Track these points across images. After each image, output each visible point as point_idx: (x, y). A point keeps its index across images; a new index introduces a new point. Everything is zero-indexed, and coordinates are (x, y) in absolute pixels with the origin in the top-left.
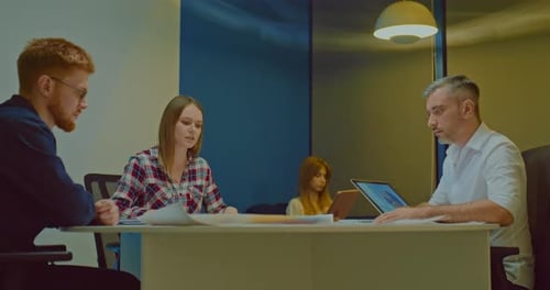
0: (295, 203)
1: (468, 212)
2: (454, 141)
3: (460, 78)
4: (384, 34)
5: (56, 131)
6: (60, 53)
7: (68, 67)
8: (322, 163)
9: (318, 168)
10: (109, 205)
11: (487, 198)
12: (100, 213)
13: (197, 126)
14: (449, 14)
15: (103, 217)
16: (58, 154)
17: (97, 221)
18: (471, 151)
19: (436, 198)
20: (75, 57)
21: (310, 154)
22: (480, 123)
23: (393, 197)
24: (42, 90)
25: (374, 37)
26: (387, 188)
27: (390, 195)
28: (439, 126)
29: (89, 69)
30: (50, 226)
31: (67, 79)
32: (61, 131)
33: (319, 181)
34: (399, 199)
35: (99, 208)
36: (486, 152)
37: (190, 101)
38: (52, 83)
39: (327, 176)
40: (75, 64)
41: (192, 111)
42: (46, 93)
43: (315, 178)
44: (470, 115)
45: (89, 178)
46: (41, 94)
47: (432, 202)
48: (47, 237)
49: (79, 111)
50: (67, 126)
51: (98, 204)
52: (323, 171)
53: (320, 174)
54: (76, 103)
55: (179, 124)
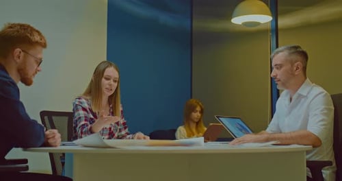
0: (181, 130)
1: (292, 138)
2: (287, 88)
3: (296, 47)
4: (238, 20)
5: (20, 85)
6: (29, 35)
7: (33, 44)
8: (198, 103)
9: (196, 107)
10: (54, 133)
11: (306, 128)
12: (48, 139)
13: (115, 81)
14: (280, 8)
15: (51, 141)
16: (21, 100)
17: (46, 144)
18: (300, 96)
19: (271, 128)
20: (37, 38)
21: (191, 98)
22: (306, 78)
23: (243, 127)
24: (15, 58)
25: (231, 23)
26: (239, 121)
27: (241, 126)
28: (278, 77)
29: (44, 46)
30: (17, 147)
31: (31, 52)
32: (23, 85)
33: (196, 115)
34: (247, 128)
35: (47, 135)
36: (311, 97)
37: (111, 65)
38: (22, 54)
39: (202, 112)
40: (37, 42)
41: (112, 72)
42: (18, 61)
43: (193, 114)
44: (299, 72)
45: (43, 114)
46: (15, 61)
47: (268, 130)
48: (15, 153)
49: (36, 73)
50: (27, 82)
51: (47, 132)
52: (198, 109)
53: (197, 111)
54: (36, 68)
55: (103, 79)
